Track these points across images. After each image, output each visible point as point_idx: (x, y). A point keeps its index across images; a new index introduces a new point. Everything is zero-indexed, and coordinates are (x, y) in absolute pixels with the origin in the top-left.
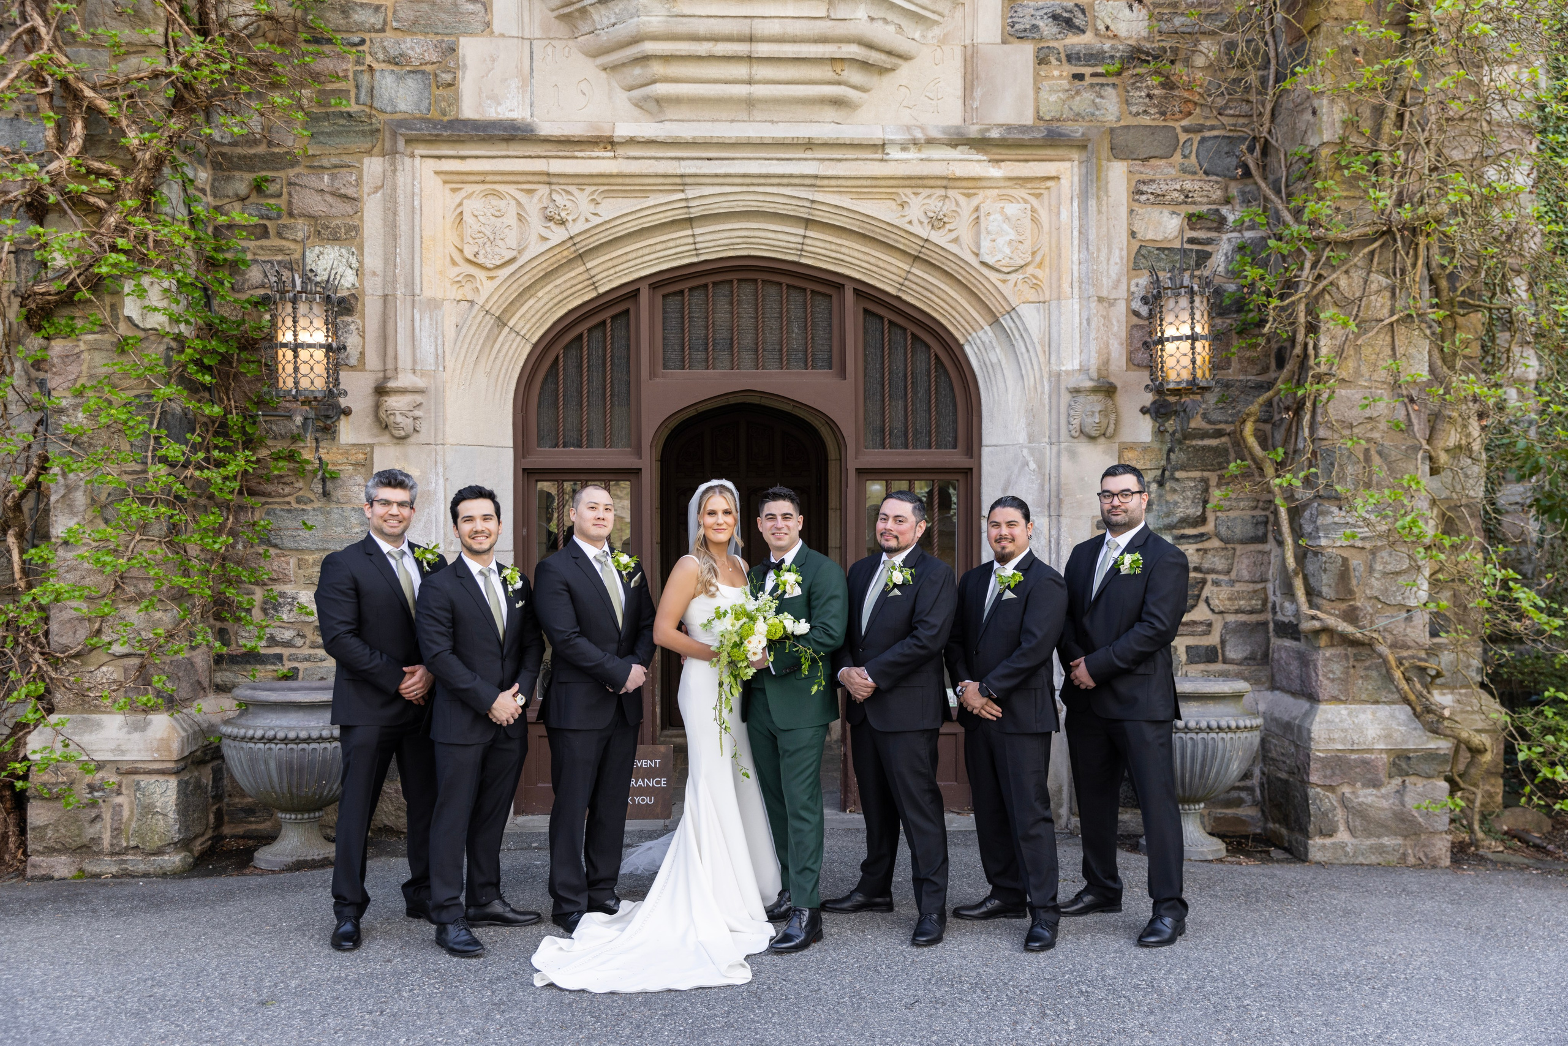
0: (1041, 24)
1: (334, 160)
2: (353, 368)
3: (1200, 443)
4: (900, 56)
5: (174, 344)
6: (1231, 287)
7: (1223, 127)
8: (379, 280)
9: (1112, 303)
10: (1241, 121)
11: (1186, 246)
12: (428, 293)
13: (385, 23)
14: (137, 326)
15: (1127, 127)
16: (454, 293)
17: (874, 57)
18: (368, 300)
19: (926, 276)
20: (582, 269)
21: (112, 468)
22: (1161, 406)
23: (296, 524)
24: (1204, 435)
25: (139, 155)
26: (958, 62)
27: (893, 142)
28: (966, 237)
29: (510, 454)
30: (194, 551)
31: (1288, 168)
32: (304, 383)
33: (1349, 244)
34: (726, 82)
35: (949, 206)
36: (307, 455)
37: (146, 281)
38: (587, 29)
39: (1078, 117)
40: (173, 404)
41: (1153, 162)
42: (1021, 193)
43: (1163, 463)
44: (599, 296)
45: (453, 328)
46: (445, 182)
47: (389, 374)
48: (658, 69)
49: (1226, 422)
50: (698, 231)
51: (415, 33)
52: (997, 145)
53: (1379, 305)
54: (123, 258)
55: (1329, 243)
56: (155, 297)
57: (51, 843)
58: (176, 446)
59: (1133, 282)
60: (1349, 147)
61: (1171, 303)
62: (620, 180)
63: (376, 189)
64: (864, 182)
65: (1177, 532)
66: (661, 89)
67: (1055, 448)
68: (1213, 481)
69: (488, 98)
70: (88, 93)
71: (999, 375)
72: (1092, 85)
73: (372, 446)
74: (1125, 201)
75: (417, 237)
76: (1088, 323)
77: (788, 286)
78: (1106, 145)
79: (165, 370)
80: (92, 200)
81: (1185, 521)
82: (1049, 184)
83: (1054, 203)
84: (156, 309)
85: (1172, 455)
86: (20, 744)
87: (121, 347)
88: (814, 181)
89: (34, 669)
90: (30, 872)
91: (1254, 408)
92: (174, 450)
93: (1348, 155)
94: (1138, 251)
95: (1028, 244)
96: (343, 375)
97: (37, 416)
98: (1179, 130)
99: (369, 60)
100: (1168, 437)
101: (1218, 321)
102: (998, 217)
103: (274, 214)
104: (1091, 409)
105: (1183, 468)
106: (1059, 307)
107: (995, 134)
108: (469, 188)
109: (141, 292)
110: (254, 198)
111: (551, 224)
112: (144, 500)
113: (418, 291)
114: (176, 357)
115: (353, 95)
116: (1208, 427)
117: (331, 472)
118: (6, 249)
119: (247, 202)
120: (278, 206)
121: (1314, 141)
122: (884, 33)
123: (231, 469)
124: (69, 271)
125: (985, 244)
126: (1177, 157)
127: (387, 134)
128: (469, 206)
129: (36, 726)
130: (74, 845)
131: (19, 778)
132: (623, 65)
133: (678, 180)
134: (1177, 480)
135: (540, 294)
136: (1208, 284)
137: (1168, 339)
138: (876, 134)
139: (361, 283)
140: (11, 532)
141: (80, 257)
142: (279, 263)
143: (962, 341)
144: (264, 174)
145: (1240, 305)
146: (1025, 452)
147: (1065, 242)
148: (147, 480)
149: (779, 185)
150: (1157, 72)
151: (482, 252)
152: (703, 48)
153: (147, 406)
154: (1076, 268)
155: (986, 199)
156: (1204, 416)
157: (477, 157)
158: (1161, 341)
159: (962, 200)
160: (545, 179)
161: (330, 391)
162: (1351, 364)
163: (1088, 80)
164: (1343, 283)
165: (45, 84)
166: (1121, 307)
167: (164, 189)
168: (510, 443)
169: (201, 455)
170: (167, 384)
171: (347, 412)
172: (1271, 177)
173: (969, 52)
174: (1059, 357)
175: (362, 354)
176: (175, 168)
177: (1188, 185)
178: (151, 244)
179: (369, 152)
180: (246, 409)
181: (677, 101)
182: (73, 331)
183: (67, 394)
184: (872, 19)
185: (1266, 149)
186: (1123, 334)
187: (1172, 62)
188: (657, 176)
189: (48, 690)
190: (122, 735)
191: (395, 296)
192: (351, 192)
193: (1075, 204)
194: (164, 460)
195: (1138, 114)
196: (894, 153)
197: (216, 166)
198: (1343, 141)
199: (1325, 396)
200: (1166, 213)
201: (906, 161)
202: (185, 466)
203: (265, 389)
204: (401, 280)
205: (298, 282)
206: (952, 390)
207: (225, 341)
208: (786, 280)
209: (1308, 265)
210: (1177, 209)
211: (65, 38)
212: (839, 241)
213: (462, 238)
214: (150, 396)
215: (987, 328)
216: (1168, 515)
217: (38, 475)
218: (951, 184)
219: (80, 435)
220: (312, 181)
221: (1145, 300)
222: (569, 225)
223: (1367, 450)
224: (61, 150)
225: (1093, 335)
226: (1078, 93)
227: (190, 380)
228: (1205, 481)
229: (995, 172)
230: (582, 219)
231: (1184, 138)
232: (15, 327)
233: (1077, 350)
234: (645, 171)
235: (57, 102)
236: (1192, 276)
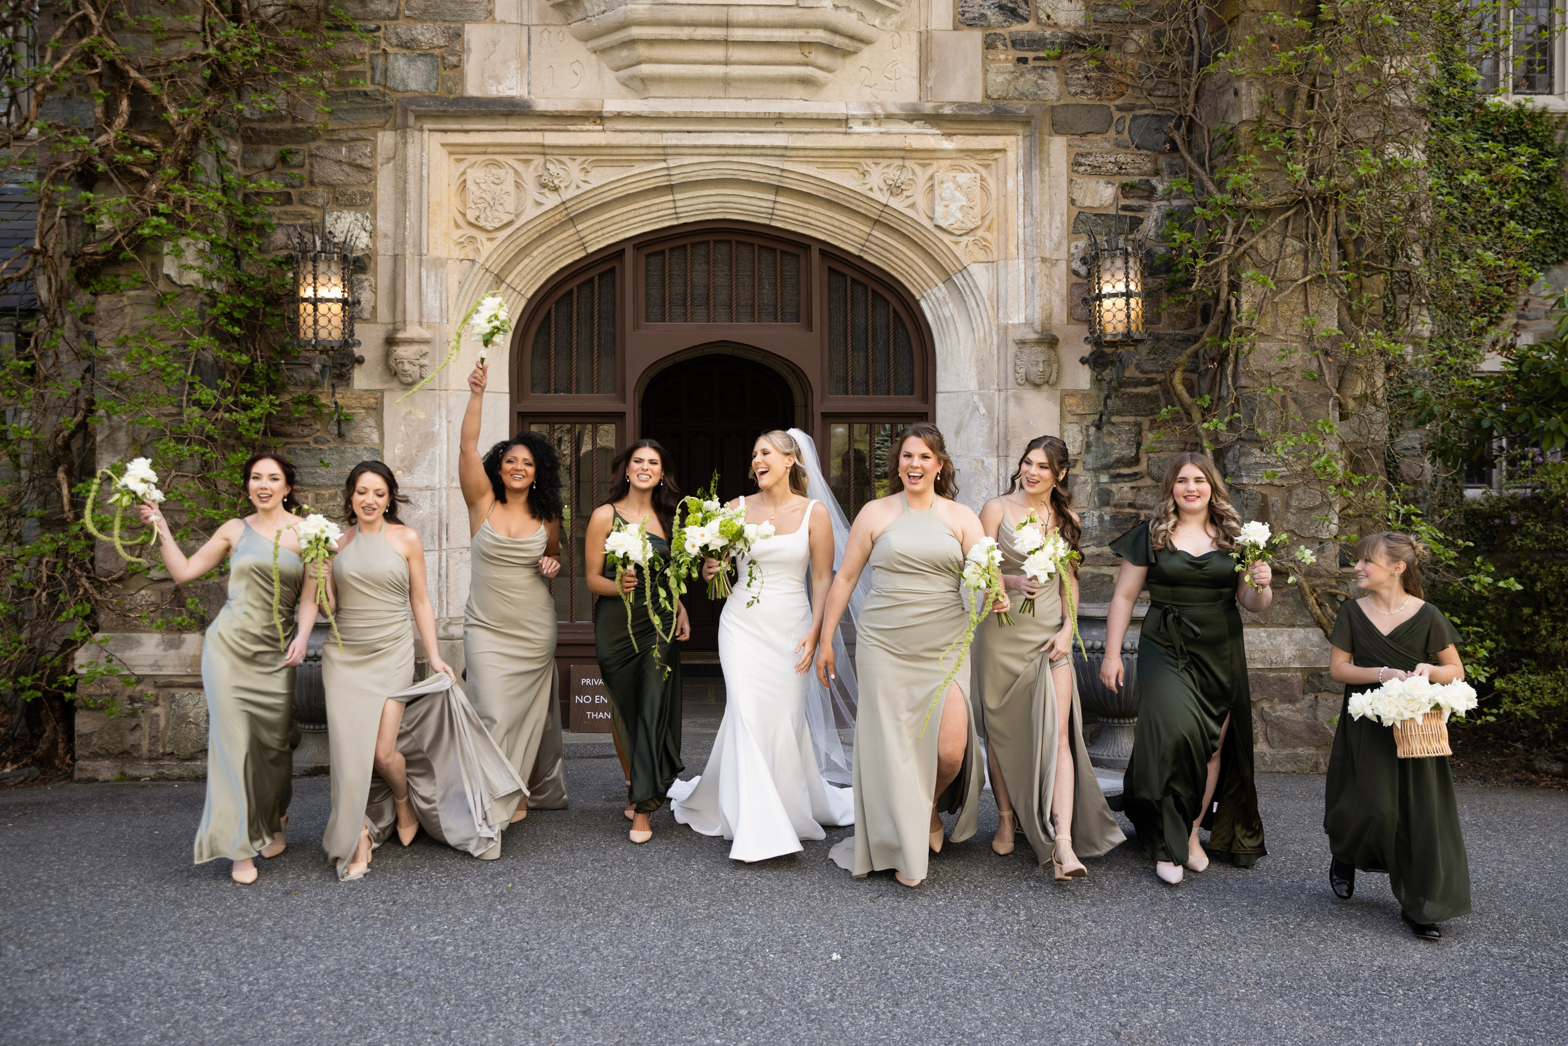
0: (989, 13)
1: (352, 134)
2: (366, 320)
3: (1134, 390)
4: (861, 41)
5: (207, 300)
6: (1161, 250)
7: (1153, 106)
8: (390, 242)
9: (1054, 263)
10: (1169, 101)
11: (1121, 213)
12: (434, 253)
13: (398, 10)
14: (174, 283)
15: (1067, 105)
16: (457, 253)
17: (838, 41)
18: (380, 260)
19: (885, 238)
20: (573, 231)
21: (151, 412)
22: (1099, 357)
23: (314, 463)
24: (1137, 383)
25: (178, 129)
26: (914, 46)
27: (855, 117)
28: (922, 202)
29: (506, 399)
30: (223, 486)
31: (1211, 143)
32: (323, 334)
33: (1266, 212)
34: (705, 63)
35: (906, 175)
36: (324, 400)
37: (183, 242)
38: (579, 16)
39: (1022, 96)
40: (205, 354)
41: (1090, 137)
42: (972, 163)
43: (1101, 408)
44: (589, 256)
45: (456, 284)
46: (450, 153)
47: (398, 326)
48: (643, 51)
49: (1157, 372)
50: (678, 196)
51: (424, 21)
52: (950, 121)
53: (1293, 266)
54: (163, 221)
55: (1248, 211)
56: (190, 257)
57: (96, 749)
58: (208, 391)
59: (1073, 245)
60: (1265, 124)
61: (1108, 263)
62: (608, 151)
63: (389, 160)
64: (829, 153)
65: (1113, 471)
66: (646, 69)
67: (1003, 394)
68: (1146, 425)
69: (490, 77)
70: (133, 74)
71: (952, 329)
72: (1034, 68)
73: (382, 391)
74: (1065, 172)
75: (425, 202)
76: (1033, 281)
77: (760, 247)
78: (1048, 122)
79: (199, 322)
80: (136, 169)
81: (1121, 462)
82: (997, 155)
83: (1001, 172)
84: (191, 268)
85: (1109, 402)
86: (69, 659)
87: (160, 302)
88: (784, 152)
89: (81, 592)
90: (77, 775)
91: (1183, 359)
92: (206, 395)
93: (1265, 131)
94: (1077, 217)
95: (977, 211)
96: (358, 327)
97: (85, 364)
98: (1113, 109)
99: (383, 44)
100: (1105, 385)
101: (1150, 280)
102: (951, 185)
103: (297, 183)
104: (1035, 360)
105: (1119, 413)
106: (1006, 266)
107: (947, 110)
108: (472, 159)
109: (178, 253)
110: (279, 168)
111: (545, 191)
112: (180, 440)
113: (425, 251)
114: (209, 311)
115: (368, 75)
116: (1141, 376)
117: (347, 415)
118: (59, 213)
119: (273, 172)
120: (301, 176)
121: (1234, 120)
122: (848, 20)
123: (257, 411)
124: (115, 233)
125: (939, 210)
126: (1112, 133)
127: (399, 111)
128: (474, 174)
129: (82, 643)
130: (116, 751)
131: (68, 690)
132: (612, 48)
133: (660, 151)
134: (1113, 424)
135: (535, 254)
136: (1140, 247)
137: (1105, 296)
138: (839, 109)
139: (374, 244)
140: (61, 468)
141: (125, 221)
142: (301, 226)
143: (918, 297)
144: (288, 146)
145: (1169, 266)
146: (976, 398)
147: (1011, 208)
148: (182, 421)
149: (752, 155)
150: (1093, 57)
151: (483, 216)
152: (684, 33)
153: (183, 355)
154: (1021, 231)
155: (940, 169)
156: (1137, 366)
157: (479, 131)
158: (1100, 297)
159: (918, 170)
160: (540, 150)
161: (346, 342)
162: (1269, 320)
163: (1031, 64)
164: (1261, 246)
165: (94, 65)
166: (1063, 267)
167: (200, 160)
168: (507, 389)
169: (231, 399)
170: (201, 334)
171: (360, 361)
172: (1196, 152)
173: (924, 38)
174: (1006, 312)
175: (374, 308)
176: (209, 142)
177: (1121, 158)
178: (188, 209)
179: (382, 127)
180: (271, 358)
181: (660, 80)
182: (118, 287)
183: (112, 344)
184: (836, 7)
185: (1191, 127)
186: (1064, 292)
187: (1107, 48)
188: (641, 147)
189: (93, 611)
190: (159, 651)
191: (404, 256)
192: (366, 162)
193: (1021, 174)
194: (197, 403)
195: (1076, 94)
196: (857, 127)
197: (247, 140)
198: (1260, 120)
199: (1246, 348)
200: (1102, 183)
201: (868, 134)
202: (216, 409)
203: (288, 339)
204: (410, 241)
205: (318, 243)
206: (909, 341)
207: (252, 297)
208: (757, 241)
209: (1230, 230)
210: (1112, 179)
211: (113, 24)
212: (806, 206)
213: (465, 204)
214: (185, 346)
215: (941, 285)
216: (1105, 456)
217: (85, 417)
218: (908, 155)
219: (123, 381)
220: (331, 152)
221: (1084, 261)
222: (562, 191)
223: (1284, 398)
224: (109, 125)
225: (1037, 292)
226: (1022, 74)
227: (221, 332)
228: (1138, 425)
229: (947, 144)
230: (573, 186)
231: (1117, 115)
232: (66, 284)
233: (1022, 305)
234: (631, 143)
235: (105, 82)
236: (1126, 240)
